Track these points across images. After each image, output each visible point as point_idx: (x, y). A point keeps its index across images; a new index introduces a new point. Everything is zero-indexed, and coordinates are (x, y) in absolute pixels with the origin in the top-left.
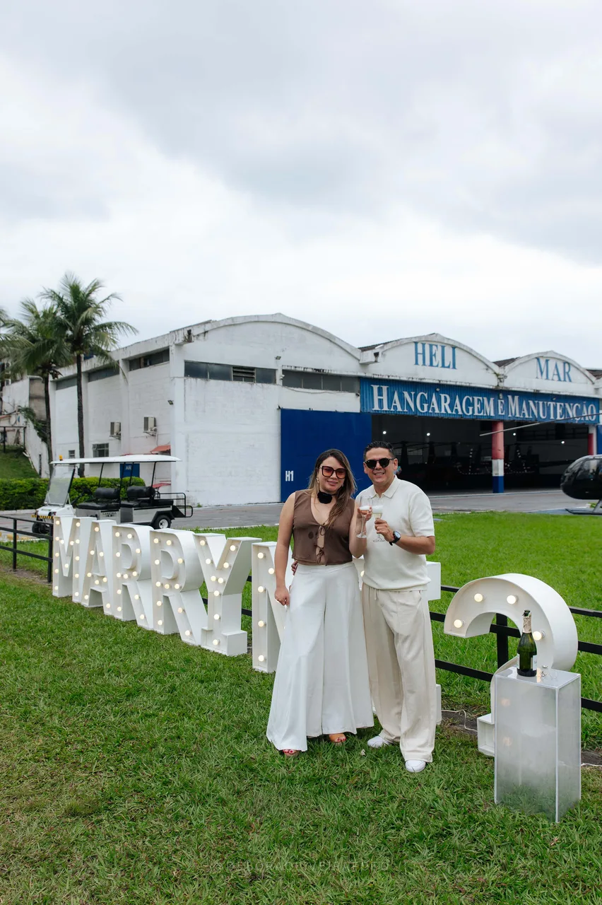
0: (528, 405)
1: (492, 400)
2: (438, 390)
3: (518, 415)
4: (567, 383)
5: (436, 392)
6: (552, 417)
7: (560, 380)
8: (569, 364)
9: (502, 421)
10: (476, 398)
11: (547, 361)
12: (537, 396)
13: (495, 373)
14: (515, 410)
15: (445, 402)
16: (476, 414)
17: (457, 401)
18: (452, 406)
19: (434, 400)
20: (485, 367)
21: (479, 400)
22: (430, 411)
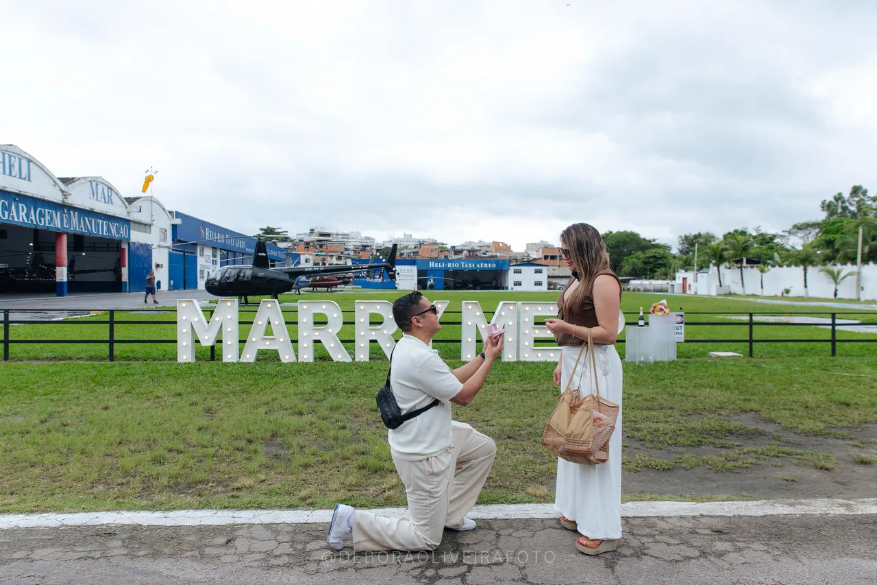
0: (84, 220)
1: (59, 213)
2: (17, 199)
3: (77, 229)
4: (110, 205)
5: (15, 200)
6: (101, 233)
7: (105, 202)
8: (111, 189)
9: (67, 233)
10: (47, 211)
11: (97, 185)
12: (90, 213)
13: (61, 190)
14: (76, 225)
15: (23, 211)
16: (47, 225)
17: (32, 212)
18: (28, 215)
19: (13, 208)
20: (54, 183)
21: (49, 212)
22: (10, 219)
